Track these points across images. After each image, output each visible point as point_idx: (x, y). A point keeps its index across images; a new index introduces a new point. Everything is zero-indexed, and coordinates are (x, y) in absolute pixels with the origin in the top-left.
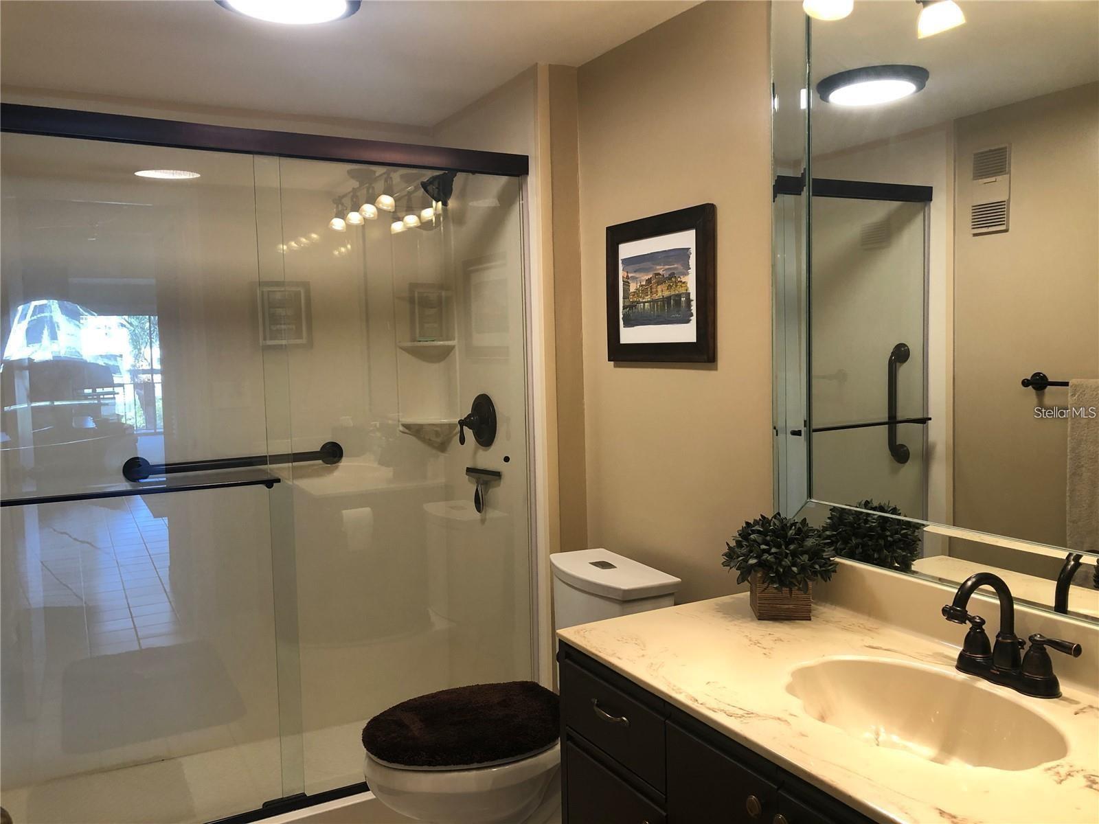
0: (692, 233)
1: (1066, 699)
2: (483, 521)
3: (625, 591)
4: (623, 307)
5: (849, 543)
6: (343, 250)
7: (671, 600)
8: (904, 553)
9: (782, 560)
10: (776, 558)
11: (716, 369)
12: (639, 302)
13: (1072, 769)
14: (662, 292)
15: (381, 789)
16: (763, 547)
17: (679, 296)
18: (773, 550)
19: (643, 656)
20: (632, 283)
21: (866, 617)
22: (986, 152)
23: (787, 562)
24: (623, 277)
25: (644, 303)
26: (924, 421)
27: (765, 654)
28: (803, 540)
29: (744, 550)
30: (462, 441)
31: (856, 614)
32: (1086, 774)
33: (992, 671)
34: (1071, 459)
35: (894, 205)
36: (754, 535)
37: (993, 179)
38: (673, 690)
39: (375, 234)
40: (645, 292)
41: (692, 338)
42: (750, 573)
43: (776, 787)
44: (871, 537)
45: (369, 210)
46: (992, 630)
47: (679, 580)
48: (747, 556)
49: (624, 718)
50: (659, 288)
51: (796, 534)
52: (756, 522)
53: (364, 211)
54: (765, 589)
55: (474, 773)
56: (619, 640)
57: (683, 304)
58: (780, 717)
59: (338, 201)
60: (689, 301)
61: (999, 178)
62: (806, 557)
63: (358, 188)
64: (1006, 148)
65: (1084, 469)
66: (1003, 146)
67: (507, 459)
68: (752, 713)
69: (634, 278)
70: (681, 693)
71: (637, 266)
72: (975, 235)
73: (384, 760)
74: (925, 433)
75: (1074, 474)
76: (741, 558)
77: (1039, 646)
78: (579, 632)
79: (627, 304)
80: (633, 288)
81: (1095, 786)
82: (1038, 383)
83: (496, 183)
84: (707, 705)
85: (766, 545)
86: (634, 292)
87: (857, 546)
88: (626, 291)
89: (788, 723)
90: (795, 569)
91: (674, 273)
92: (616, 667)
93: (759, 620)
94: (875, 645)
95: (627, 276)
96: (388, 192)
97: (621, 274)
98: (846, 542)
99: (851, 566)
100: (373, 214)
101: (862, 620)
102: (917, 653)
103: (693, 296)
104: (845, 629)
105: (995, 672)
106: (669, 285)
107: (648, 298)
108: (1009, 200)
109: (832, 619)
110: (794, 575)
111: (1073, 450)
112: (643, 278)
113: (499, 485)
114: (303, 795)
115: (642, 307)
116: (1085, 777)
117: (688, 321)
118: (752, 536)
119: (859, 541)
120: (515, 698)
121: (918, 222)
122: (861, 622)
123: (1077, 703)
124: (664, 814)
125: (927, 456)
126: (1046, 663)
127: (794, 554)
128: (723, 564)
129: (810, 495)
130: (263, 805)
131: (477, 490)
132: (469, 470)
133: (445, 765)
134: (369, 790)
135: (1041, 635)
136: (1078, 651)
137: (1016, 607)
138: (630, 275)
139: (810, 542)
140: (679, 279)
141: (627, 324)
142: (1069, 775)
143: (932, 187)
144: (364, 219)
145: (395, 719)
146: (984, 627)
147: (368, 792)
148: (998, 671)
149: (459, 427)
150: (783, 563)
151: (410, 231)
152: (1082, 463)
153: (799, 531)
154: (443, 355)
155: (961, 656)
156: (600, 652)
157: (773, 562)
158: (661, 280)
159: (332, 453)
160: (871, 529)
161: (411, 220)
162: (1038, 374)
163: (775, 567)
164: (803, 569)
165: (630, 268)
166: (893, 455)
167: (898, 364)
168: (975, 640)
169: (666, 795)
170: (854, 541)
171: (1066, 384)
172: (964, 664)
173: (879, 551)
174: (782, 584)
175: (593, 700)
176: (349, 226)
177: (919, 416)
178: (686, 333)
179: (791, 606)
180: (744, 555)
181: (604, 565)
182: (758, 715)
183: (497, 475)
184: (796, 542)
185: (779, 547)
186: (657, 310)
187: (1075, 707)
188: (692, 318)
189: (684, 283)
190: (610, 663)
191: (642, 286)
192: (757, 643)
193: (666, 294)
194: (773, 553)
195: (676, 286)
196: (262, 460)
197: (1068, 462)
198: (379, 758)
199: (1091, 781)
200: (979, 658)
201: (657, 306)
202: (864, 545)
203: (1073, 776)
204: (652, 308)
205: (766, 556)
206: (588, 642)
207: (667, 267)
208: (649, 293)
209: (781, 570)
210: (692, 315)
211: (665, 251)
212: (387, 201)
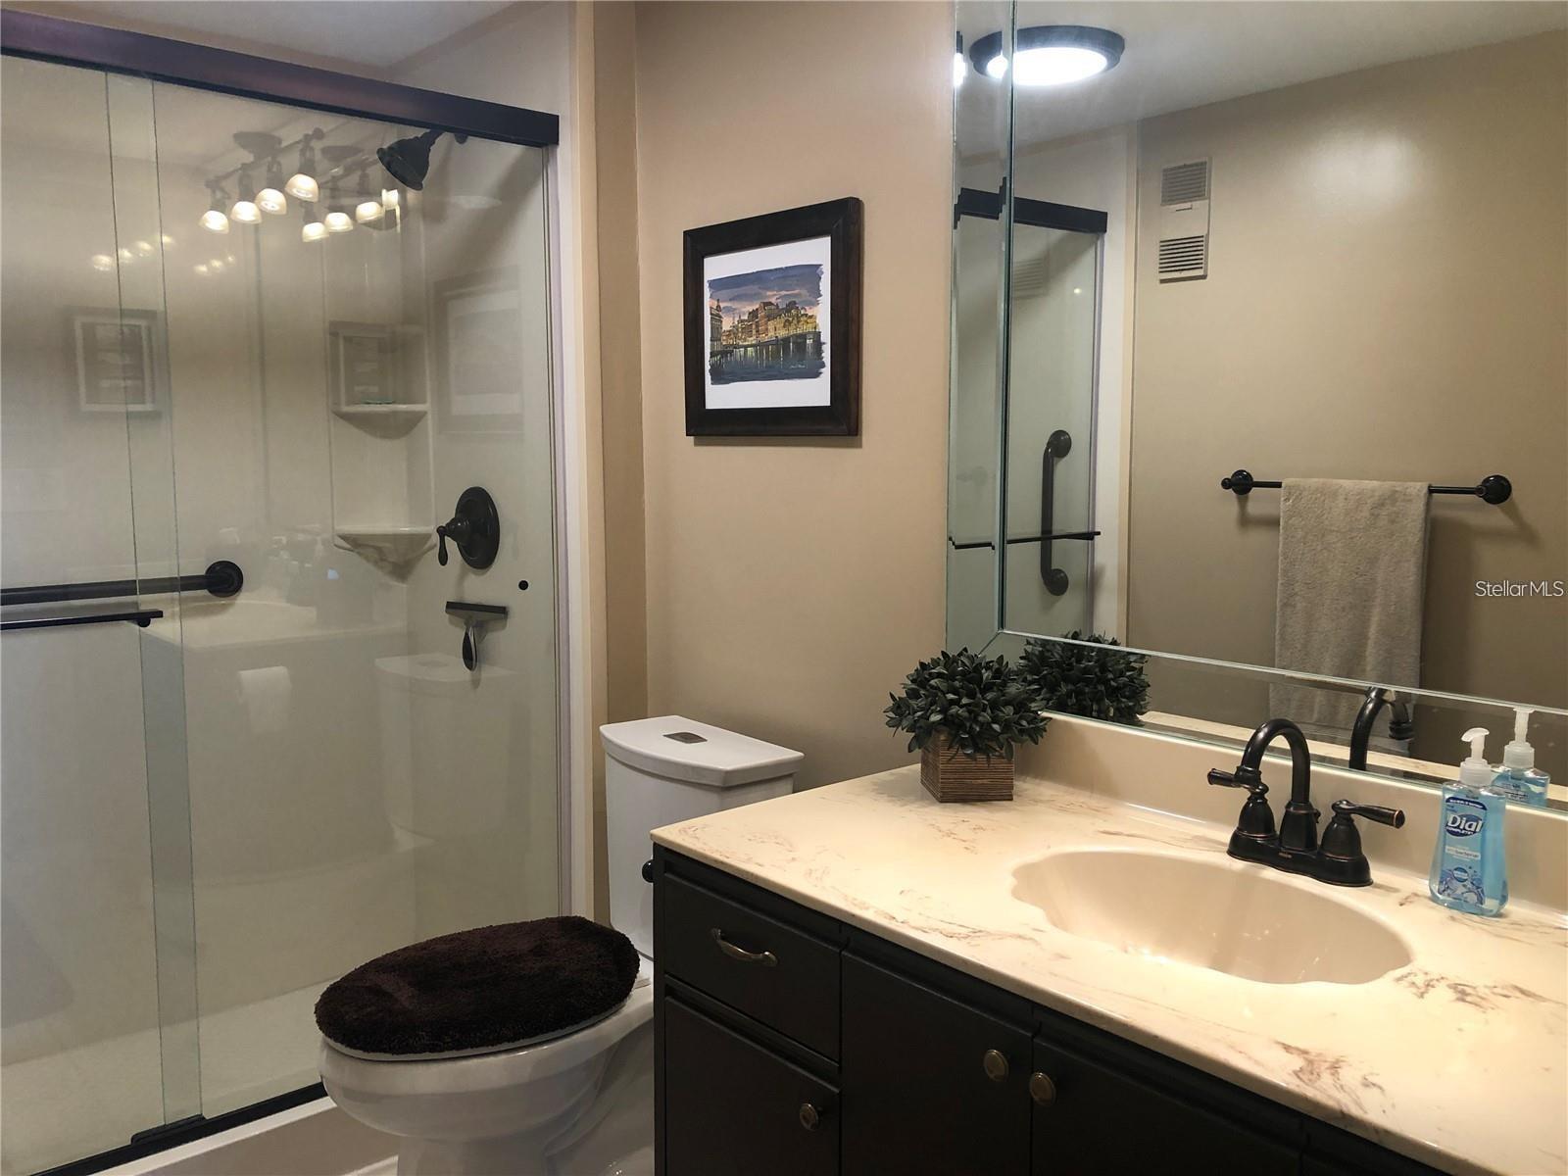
0: (825, 243)
1: (1379, 886)
2: (476, 683)
3: (728, 773)
4: (711, 353)
5: (1056, 691)
6: (217, 264)
7: (788, 785)
8: (1131, 704)
9: (979, 715)
10: (970, 712)
11: (859, 445)
12: (737, 347)
13: (1429, 978)
14: (776, 330)
15: (348, 1094)
16: (951, 696)
17: (804, 336)
18: (965, 701)
19: (793, 859)
20: (724, 317)
21: (1088, 793)
22: (1180, 168)
23: (986, 717)
24: (711, 308)
25: (746, 347)
26: (1090, 536)
27: (967, 848)
28: (1004, 684)
29: (921, 702)
30: (443, 558)
31: (1071, 789)
32: (1448, 982)
33: (1281, 854)
34: (1282, 584)
35: (1057, 234)
36: (936, 680)
37: (1188, 205)
38: (855, 905)
39: (272, 242)
40: (747, 330)
41: (825, 400)
42: (929, 734)
43: (1029, 1035)
44: (1088, 682)
45: (272, 199)
46: (1278, 799)
47: (801, 754)
48: (927, 711)
49: (767, 953)
50: (771, 325)
51: (994, 678)
52: (936, 663)
53: (264, 200)
54: (953, 758)
55: (503, 1057)
56: (750, 840)
57: (810, 349)
58: (1021, 933)
59: (214, 184)
60: (818, 344)
61: (1197, 204)
62: (1009, 710)
63: (253, 163)
64: (1206, 163)
65: (1297, 598)
66: (1203, 160)
67: (524, 585)
68: (980, 931)
69: (729, 310)
70: (867, 908)
71: (736, 291)
72: (1163, 281)
73: (356, 1048)
74: (1091, 554)
75: (1285, 605)
76: (919, 713)
77: (1343, 816)
78: (685, 831)
79: (718, 348)
80: (727, 324)
81: (1469, 999)
82: (1241, 484)
83: (504, 155)
84: (913, 924)
85: (955, 694)
86: (729, 331)
87: (1069, 695)
88: (715, 329)
89: (1036, 941)
90: (996, 727)
91: (795, 303)
92: (757, 877)
93: (941, 802)
94: (1112, 830)
95: (718, 306)
96: (307, 169)
97: (708, 302)
98: (1053, 689)
99: (1066, 722)
100: (279, 205)
101: (1081, 798)
102: (1172, 837)
103: (826, 337)
104: (1062, 810)
105: (1286, 856)
106: (787, 321)
107: (752, 340)
108: (1208, 234)
109: (1042, 798)
110: (995, 736)
111: (1285, 572)
112: (744, 310)
113: (504, 627)
114: (201, 1118)
115: (742, 353)
116: (1449, 986)
117: (817, 375)
118: (932, 682)
119: (1070, 687)
120: (554, 941)
121: (1088, 259)
122: (1082, 799)
123: (1396, 890)
124: (836, 1091)
125: (1092, 584)
126: (1353, 838)
127: (994, 706)
128: (887, 724)
129: (1002, 625)
130: (132, 1139)
131: (467, 634)
132: (451, 606)
133: (458, 1049)
134: (326, 1095)
135: (1348, 802)
136: (1400, 820)
137: (1313, 768)
138: (722, 305)
139: (1013, 689)
140: (803, 312)
141: (716, 380)
142: (1428, 985)
143: (1106, 214)
144: (261, 210)
145: (367, 985)
146: (1266, 796)
147: (325, 1098)
148: (1289, 854)
149: (436, 538)
150: (980, 718)
151: (334, 237)
152: (1296, 590)
153: (998, 673)
154: (405, 426)
155: (1235, 838)
156: (728, 858)
157: (965, 718)
158: (772, 312)
159: (223, 580)
160: (1086, 671)
161: (339, 221)
162: (1240, 472)
163: (968, 724)
164: (1007, 726)
165: (725, 293)
166: (1045, 583)
167: (1055, 459)
168: (1254, 816)
169: (839, 1062)
170: (1064, 689)
171: (1278, 485)
172: (1240, 848)
173: (1099, 701)
174: (977, 749)
175: (714, 930)
176: (234, 224)
177: (1083, 530)
178: (815, 392)
179: (985, 781)
180: (922, 709)
181: (688, 738)
182: (989, 934)
183: (502, 612)
184: (995, 688)
185: (971, 695)
186: (767, 358)
187: (1396, 897)
188: (823, 370)
189: (811, 317)
190: (747, 873)
191: (742, 321)
192: (950, 834)
193: (782, 333)
194: (965, 705)
195: (798, 322)
196: (126, 588)
197: (1279, 588)
198: (348, 1046)
199: (1460, 992)
200: (1260, 838)
201: (767, 353)
202: (1079, 693)
203: (1433, 986)
204: (759, 354)
205: (954, 710)
206: (705, 844)
207: (784, 293)
208: (754, 332)
209: (978, 729)
210: (823, 365)
211: (781, 269)
212: (304, 186)
